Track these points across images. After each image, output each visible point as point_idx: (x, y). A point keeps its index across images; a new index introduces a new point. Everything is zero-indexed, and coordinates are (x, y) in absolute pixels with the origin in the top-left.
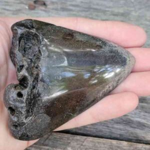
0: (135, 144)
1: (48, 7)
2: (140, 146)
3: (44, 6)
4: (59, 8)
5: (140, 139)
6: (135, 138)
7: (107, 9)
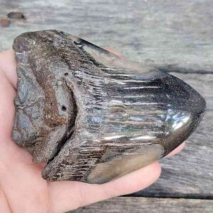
0: (158, 199)
1: (28, 20)
2: (165, 201)
3: (22, 20)
4: (43, 20)
5: (164, 192)
6: (158, 192)
7: (111, 16)
